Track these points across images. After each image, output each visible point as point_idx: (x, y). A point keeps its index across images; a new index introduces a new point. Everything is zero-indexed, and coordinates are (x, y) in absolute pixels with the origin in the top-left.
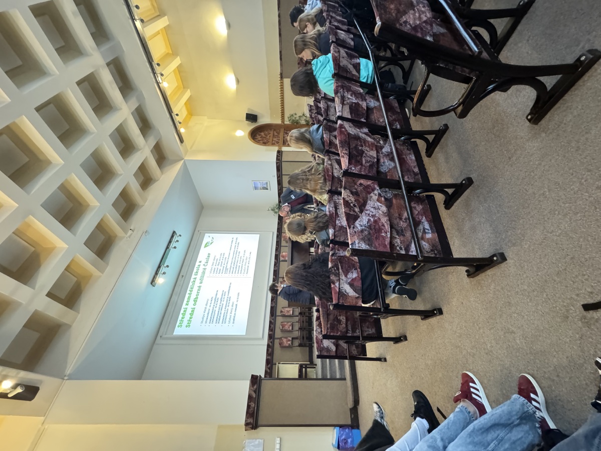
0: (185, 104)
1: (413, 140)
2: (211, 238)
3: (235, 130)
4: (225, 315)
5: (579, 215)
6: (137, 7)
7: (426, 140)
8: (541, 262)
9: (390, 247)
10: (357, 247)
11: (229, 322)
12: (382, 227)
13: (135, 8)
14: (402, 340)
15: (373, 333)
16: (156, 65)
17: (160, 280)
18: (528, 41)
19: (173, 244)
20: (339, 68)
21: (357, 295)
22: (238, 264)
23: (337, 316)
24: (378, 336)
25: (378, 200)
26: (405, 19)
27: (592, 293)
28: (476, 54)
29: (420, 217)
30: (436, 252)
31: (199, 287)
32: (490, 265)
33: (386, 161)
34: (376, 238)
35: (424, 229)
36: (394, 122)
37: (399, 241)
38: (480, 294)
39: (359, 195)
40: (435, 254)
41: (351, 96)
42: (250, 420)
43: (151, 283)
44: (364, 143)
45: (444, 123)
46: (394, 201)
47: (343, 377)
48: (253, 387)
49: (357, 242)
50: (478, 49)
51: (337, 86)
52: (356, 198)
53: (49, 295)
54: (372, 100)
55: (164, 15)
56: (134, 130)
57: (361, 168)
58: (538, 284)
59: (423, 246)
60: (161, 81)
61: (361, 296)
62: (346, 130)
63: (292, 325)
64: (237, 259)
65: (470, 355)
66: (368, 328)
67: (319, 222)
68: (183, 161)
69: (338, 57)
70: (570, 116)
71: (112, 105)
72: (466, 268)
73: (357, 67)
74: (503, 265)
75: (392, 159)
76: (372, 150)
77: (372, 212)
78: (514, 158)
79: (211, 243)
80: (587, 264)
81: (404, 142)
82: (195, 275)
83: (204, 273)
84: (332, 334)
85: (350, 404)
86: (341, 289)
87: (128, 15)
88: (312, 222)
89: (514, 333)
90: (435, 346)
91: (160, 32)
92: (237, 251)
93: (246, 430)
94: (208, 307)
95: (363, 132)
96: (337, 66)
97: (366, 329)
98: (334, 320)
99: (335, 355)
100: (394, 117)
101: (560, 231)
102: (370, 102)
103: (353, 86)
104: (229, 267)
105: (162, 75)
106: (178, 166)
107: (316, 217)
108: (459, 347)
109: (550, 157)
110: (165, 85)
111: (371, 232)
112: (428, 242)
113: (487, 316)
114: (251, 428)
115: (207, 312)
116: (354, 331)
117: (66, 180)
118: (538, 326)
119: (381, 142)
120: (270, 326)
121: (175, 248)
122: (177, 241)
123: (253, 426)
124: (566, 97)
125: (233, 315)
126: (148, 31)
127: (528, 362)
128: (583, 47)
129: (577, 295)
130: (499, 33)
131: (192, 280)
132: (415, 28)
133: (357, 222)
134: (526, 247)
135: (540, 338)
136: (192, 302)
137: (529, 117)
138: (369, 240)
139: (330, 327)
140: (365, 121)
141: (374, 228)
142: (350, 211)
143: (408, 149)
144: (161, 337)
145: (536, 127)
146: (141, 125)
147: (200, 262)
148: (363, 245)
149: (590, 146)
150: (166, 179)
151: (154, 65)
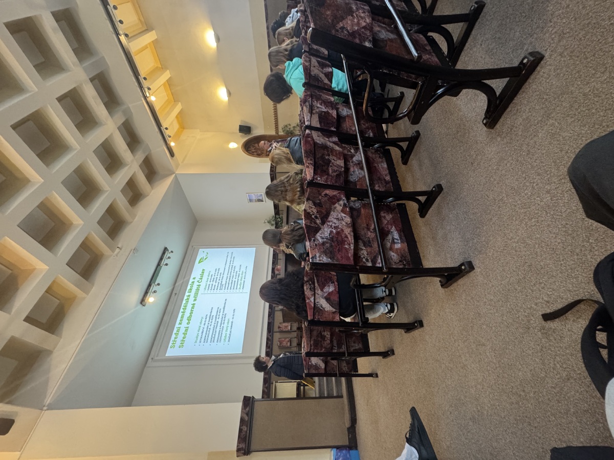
0: (177, 117)
1: (387, 148)
2: (205, 253)
3: (229, 142)
4: (220, 333)
5: (533, 220)
6: (121, 22)
7: (400, 148)
8: (504, 270)
9: (354, 260)
10: (317, 260)
11: (225, 340)
12: (346, 239)
13: (119, 23)
14: (389, 355)
15: (360, 349)
16: (143, 79)
17: (151, 299)
18: (481, 45)
19: (165, 261)
20: (310, 77)
21: (334, 310)
22: (234, 279)
23: (321, 332)
24: (366, 352)
25: (343, 211)
26: (342, 25)
27: (548, 302)
28: (416, 58)
29: (390, 227)
30: (405, 263)
31: (194, 304)
32: (459, 274)
33: (356, 169)
34: (339, 250)
35: (393, 239)
36: (367, 130)
37: (365, 253)
38: (454, 305)
39: (322, 207)
40: (403, 264)
41: (321, 105)
42: (242, 446)
43: (141, 303)
44: (332, 152)
45: (416, 130)
46: (363, 211)
47: (340, 395)
48: (245, 409)
49: (318, 255)
50: (418, 53)
51: (305, 96)
52: (319, 209)
53: (28, 319)
54: (345, 109)
55: (152, 29)
56: (121, 145)
57: (327, 178)
58: (503, 294)
59: (391, 257)
60: (148, 95)
61: (338, 311)
62: (313, 140)
63: (291, 341)
64: (232, 274)
65: (448, 369)
66: (354, 343)
67: (294, 236)
68: (174, 175)
69: (309, 67)
70: (520, 119)
71: (97, 121)
72: (439, 279)
73: (330, 76)
74: (472, 274)
75: (362, 168)
76: (340, 159)
77: (335, 224)
78: (476, 164)
79: (206, 259)
80: (542, 272)
81: (377, 151)
82: (189, 292)
83: (198, 289)
84: (315, 351)
85: (348, 424)
86: (317, 304)
87: (111, 29)
88: (288, 235)
89: (484, 345)
90: (419, 361)
91: (148, 46)
92: (232, 266)
93: (237, 456)
94: (202, 326)
95: (331, 142)
96: (308, 76)
97: (353, 344)
98: (317, 336)
99: (324, 372)
100: (367, 125)
101: (518, 238)
102: (342, 110)
103: (323, 95)
104: (224, 283)
105: (149, 89)
106: (169, 181)
107: (293, 230)
108: (438, 361)
109: (505, 162)
110: (152, 99)
111: (333, 244)
112: (396, 253)
113: (461, 328)
114: (243, 453)
115: (201, 331)
116: (339, 347)
117: (47, 199)
118: (504, 338)
119: (352, 151)
120: (267, 343)
121: (166, 265)
122: (169, 258)
123: (245, 451)
124: (516, 100)
125: (228, 332)
126: (134, 47)
127: (498, 376)
128: (526, 50)
129: (536, 304)
130: (455, 39)
131: (185, 298)
132: (353, 34)
133: (318, 234)
134: (490, 254)
135: (507, 351)
136: (185, 321)
137: (484, 122)
138: (331, 252)
139: (314, 344)
140: (335, 130)
141: (336, 240)
142: (311, 223)
143: (380, 157)
144: (152, 359)
145: (492, 131)
146: (129, 140)
147: (194, 278)
148: (325, 258)
149: (539, 149)
150: (156, 194)
151: (141, 79)
